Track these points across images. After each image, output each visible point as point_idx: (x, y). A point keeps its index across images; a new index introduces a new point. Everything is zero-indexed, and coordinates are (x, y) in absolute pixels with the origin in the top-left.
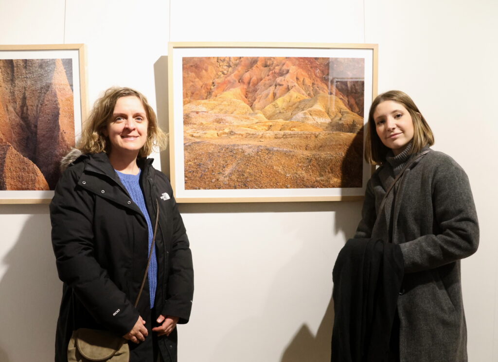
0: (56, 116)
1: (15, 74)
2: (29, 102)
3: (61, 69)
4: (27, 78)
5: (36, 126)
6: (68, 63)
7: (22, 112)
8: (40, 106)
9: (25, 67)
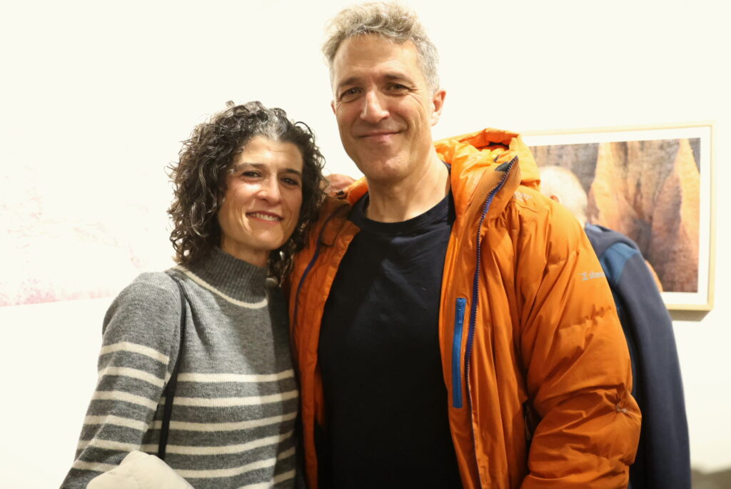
0: (677, 205)
1: (629, 157)
2: (644, 189)
3: (687, 150)
4: (643, 161)
5: (651, 218)
6: (695, 144)
7: (635, 202)
8: (657, 193)
9: (642, 149)
